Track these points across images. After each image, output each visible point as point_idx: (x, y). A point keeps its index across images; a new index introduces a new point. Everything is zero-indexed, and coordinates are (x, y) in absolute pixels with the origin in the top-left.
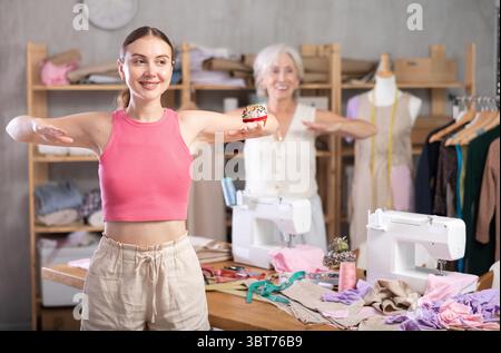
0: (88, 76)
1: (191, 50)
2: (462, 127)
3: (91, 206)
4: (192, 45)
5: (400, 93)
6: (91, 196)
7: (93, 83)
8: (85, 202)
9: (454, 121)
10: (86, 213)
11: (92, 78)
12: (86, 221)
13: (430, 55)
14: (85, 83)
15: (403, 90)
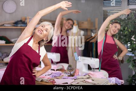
0: (4, 25)
1: (29, 19)
2: (94, 38)
3: (4, 57)
4: (30, 17)
5: (79, 30)
6: (4, 54)
7: (5, 26)
8: (2, 55)
9: (92, 37)
10: (3, 58)
11: (5, 25)
12: (3, 60)
13: (87, 21)
14: (3, 26)
15: (80, 29)
